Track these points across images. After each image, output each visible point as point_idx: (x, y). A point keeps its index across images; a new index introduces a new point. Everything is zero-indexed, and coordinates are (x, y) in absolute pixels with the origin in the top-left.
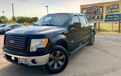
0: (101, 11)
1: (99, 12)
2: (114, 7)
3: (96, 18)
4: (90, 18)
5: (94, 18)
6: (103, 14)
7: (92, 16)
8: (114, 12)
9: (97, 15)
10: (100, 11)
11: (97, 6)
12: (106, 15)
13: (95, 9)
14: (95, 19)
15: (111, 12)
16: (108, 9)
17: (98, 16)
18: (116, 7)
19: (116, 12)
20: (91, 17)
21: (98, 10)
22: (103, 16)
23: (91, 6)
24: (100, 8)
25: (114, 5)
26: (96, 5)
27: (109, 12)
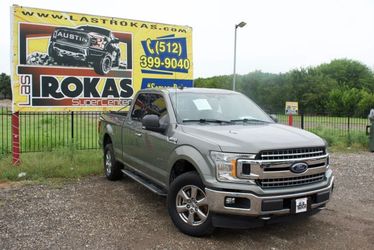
0: (123, 60)
1: (116, 64)
2: (172, 48)
3: (100, 88)
4: (72, 87)
5: (90, 88)
6: (129, 74)
7: (81, 79)
8: (171, 69)
9: (103, 75)
10: (118, 56)
11: (105, 33)
12: (144, 80)
13: (94, 41)
14: (96, 94)
15: (162, 68)
16: (152, 51)
17: (110, 83)
18: (178, 50)
19: (178, 70)
20: (77, 82)
21: (109, 48)
22: (130, 82)
23: (74, 25)
24: (116, 42)
25: (172, 41)
26: (100, 25)
27: (154, 68)
